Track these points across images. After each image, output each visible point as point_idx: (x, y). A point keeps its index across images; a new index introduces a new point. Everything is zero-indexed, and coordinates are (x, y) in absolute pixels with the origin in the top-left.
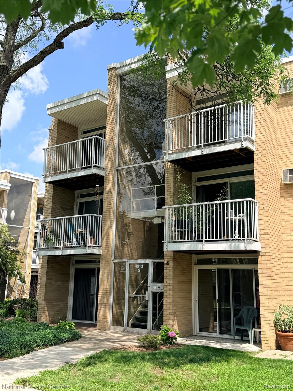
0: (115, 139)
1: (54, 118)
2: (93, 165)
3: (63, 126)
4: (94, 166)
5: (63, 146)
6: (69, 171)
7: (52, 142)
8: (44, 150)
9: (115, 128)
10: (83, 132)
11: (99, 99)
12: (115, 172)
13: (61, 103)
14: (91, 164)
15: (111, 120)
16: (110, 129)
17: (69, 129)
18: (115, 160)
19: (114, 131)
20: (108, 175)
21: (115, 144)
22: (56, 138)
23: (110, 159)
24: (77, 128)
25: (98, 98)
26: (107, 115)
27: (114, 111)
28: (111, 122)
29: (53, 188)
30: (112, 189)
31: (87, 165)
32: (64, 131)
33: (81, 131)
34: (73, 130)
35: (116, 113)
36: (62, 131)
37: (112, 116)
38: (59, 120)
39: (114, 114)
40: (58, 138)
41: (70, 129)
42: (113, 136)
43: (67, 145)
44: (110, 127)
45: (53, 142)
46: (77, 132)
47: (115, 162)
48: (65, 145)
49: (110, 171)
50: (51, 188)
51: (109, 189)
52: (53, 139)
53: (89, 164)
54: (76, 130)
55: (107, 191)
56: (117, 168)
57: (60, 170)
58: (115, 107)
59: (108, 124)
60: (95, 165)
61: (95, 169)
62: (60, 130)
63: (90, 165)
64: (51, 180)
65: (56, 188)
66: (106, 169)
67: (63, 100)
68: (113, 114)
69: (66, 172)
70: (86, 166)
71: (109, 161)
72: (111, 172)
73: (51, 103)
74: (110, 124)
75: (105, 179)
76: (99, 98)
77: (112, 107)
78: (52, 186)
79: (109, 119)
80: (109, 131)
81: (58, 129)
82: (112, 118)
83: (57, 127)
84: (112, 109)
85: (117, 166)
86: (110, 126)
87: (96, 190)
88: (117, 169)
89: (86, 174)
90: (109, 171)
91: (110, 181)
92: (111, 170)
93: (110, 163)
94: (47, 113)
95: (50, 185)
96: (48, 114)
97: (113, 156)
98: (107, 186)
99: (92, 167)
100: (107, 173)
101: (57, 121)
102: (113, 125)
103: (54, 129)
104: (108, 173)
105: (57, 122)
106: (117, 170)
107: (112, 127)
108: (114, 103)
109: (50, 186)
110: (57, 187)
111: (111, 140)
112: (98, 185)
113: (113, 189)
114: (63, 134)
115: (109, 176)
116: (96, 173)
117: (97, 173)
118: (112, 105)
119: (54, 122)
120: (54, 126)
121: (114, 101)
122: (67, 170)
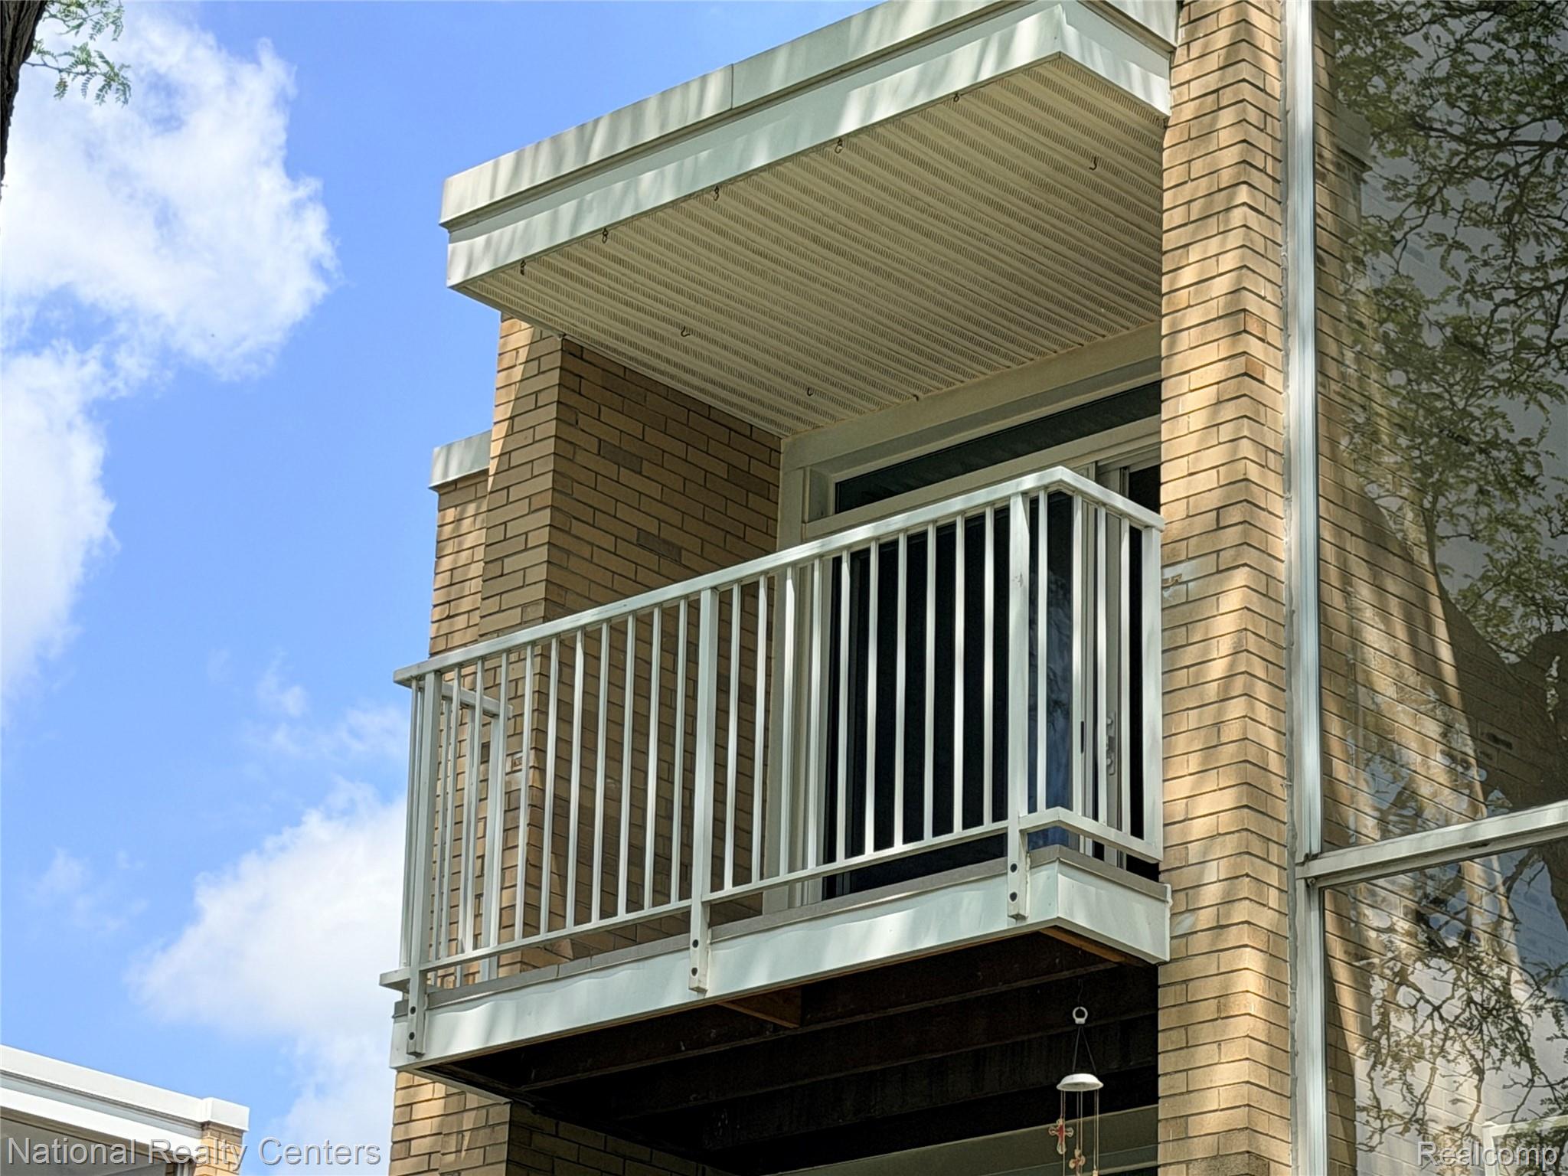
0: (1277, 506)
1: (522, 334)
2: (1019, 818)
3: (621, 421)
4: (1037, 839)
5: (643, 619)
6: (722, 914)
7: (492, 605)
8: (408, 693)
9: (1271, 377)
10: (840, 486)
11: (1075, 55)
12: (1289, 913)
13: (613, 136)
14: (1000, 813)
15: (1221, 286)
16: (1209, 395)
17: (679, 448)
18: (1290, 756)
19: (1257, 413)
20: (1201, 943)
21: (1281, 571)
22: (543, 554)
23: (1227, 753)
24: (768, 449)
25: (1058, 34)
26: (1169, 241)
27: (1256, 178)
28: (1215, 309)
29: (503, 1134)
30: (1262, 1123)
31: (943, 824)
32: (626, 475)
33: (817, 480)
34: (721, 470)
35: (1272, 209)
36: (611, 470)
37: (1235, 239)
38: (573, 351)
39: (1253, 220)
40: (558, 555)
41: (693, 455)
42: (1254, 473)
43: (693, 604)
44: (1216, 373)
45: (508, 600)
46: (768, 490)
47: (1291, 777)
48: (669, 612)
49: (1228, 902)
50: (482, 1138)
51: (1239, 1118)
52: (510, 565)
53: (973, 817)
54: (757, 468)
55: (1200, 1149)
56: (1310, 857)
57: (608, 911)
58: (1263, 142)
59: (1185, 340)
60: (1046, 816)
61: (1044, 874)
62: (580, 458)
63: (988, 826)
64: (490, 1031)
65: (538, 1140)
66: (1186, 877)
67: (638, 107)
68: (1237, 216)
69: (680, 923)
70: (929, 840)
71: (1211, 781)
72: (1241, 912)
73: (495, 155)
74: (1220, 329)
75: (1165, 998)
76: (1070, 32)
77: (1225, 137)
78: (501, 1109)
79: (1187, 276)
80: (1197, 421)
81: (565, 452)
82: (1229, 262)
83: (551, 428)
84: (1230, 156)
85: (1312, 838)
86: (1212, 352)
87: (1071, 1144)
88: (1318, 868)
89: (929, 941)
90: (1211, 894)
91: (1242, 1026)
92: (1245, 887)
93: (1228, 799)
94: (444, 271)
95: (475, 1098)
96: (457, 277)
97: (1263, 713)
98: (1199, 1079)
99: (1014, 843)
100: (1186, 923)
101: (557, 360)
102: (1256, 348)
103: (517, 458)
104: (1206, 919)
105: (554, 377)
106: (1316, 886)
107: (1239, 365)
108: (1247, 92)
109: (468, 1121)
110: (549, 1124)
111: (1235, 515)
112: (1089, 1080)
113: (1278, 1128)
114: (623, 512)
115: (1226, 960)
116: (1058, 927)
117: (1081, 920)
118: (1227, 117)
119: (517, 373)
120: (519, 423)
121: (1245, 71)
122: (695, 904)
